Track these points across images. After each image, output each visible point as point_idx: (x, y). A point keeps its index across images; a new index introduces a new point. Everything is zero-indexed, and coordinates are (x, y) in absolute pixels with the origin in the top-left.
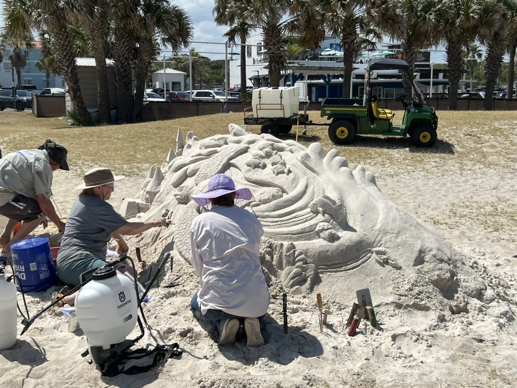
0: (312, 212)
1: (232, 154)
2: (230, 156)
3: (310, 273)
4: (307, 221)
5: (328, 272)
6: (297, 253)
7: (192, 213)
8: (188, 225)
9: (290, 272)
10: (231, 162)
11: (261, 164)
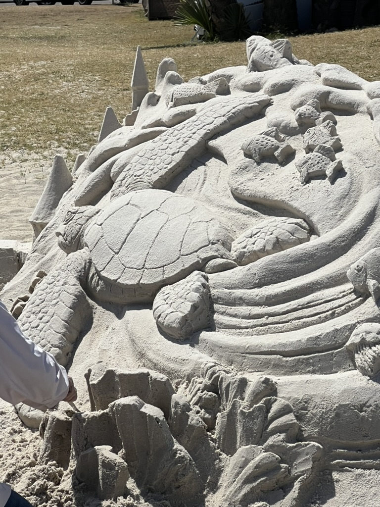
0: (355, 291)
1: (219, 121)
2: (211, 127)
3: (303, 467)
4: (333, 316)
5: (357, 467)
6: (275, 408)
7: (65, 284)
8: (45, 319)
9: (246, 462)
10: (212, 143)
11: (279, 151)
